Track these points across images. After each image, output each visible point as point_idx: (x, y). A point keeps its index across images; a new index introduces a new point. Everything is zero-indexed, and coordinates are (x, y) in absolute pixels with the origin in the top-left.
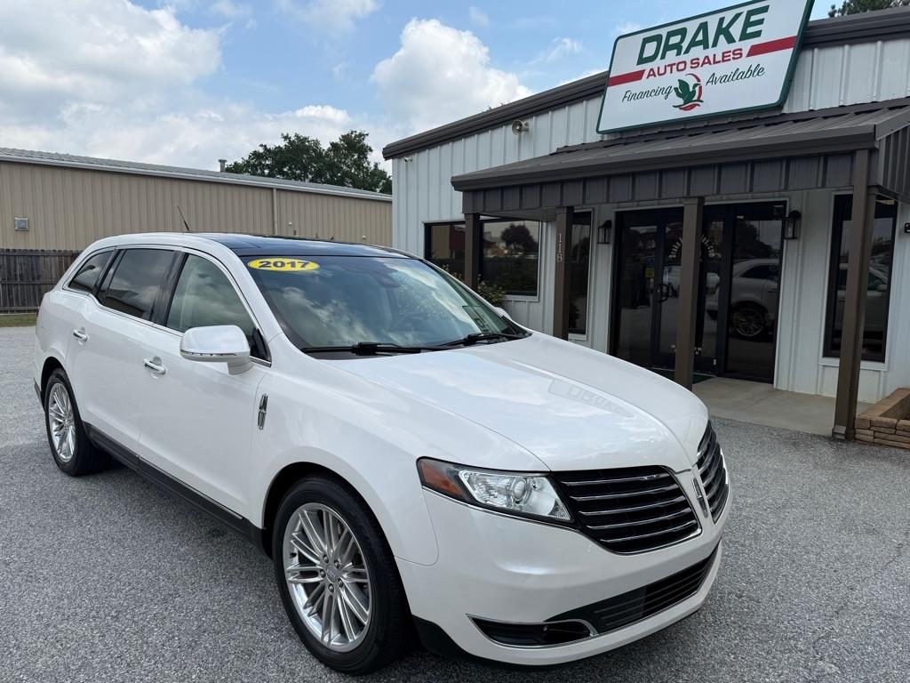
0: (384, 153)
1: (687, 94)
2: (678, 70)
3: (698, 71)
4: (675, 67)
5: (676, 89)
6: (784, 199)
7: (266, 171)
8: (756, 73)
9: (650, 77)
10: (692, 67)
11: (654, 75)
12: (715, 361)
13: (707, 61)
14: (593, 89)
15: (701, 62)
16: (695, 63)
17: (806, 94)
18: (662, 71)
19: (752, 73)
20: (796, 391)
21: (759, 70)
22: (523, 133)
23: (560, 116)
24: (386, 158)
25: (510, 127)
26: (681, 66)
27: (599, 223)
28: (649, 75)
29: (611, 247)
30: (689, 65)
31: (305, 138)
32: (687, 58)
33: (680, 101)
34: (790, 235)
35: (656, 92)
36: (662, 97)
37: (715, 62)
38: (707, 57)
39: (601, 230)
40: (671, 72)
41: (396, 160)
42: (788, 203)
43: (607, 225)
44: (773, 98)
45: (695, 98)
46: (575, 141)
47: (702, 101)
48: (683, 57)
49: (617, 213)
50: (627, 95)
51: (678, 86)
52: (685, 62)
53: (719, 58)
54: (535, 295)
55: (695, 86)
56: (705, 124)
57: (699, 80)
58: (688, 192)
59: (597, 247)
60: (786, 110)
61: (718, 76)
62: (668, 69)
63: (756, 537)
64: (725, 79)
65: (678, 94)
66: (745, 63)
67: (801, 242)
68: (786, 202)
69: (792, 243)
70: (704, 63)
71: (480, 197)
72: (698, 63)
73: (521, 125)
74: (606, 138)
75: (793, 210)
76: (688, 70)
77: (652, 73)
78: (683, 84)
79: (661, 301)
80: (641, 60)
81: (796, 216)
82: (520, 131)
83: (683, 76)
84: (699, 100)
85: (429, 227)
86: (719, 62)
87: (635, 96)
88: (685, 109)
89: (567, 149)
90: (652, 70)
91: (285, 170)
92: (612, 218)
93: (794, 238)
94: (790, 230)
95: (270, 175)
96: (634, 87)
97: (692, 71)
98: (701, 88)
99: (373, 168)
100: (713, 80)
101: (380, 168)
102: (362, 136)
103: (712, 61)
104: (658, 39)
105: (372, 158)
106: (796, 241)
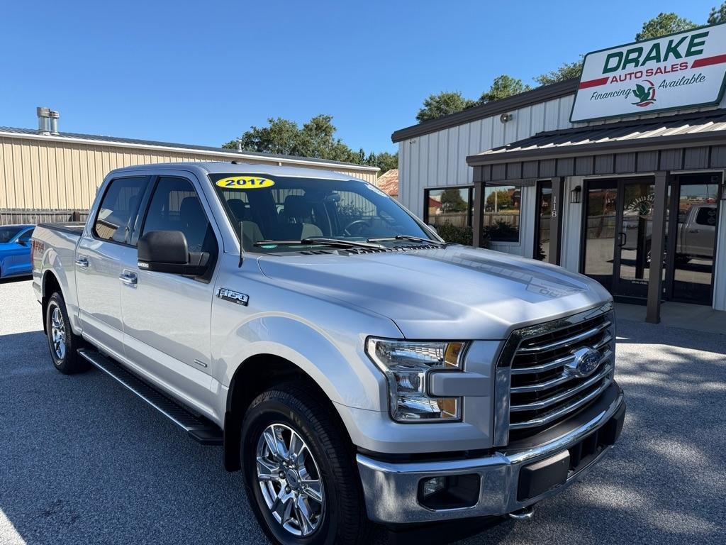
0: (392, 138)
3: (652, 79)
4: (633, 75)
5: (634, 91)
6: (720, 171)
7: (256, 147)
8: (698, 80)
10: (647, 76)
11: (616, 81)
12: (664, 289)
13: (659, 71)
14: (567, 90)
15: (654, 71)
16: (650, 72)
18: (623, 78)
19: (696, 80)
21: (701, 78)
22: (508, 122)
23: (538, 108)
24: (394, 141)
26: (639, 75)
27: (570, 187)
28: (612, 81)
29: (581, 205)
30: (645, 74)
31: (285, 121)
32: (644, 69)
33: (638, 100)
35: (618, 94)
36: (623, 97)
37: (665, 72)
38: (659, 68)
39: (573, 193)
40: (631, 79)
41: (402, 142)
42: (724, 174)
43: (578, 189)
44: (712, 97)
45: (650, 98)
46: (551, 128)
47: (655, 100)
48: (639, 68)
49: (585, 180)
51: (635, 89)
52: (641, 72)
53: (669, 69)
54: (518, 241)
55: (650, 89)
56: (656, 116)
57: (652, 85)
58: (659, 167)
59: (569, 205)
60: (722, 106)
61: (668, 82)
62: (628, 76)
64: (674, 84)
65: (636, 95)
66: (689, 73)
68: (722, 173)
70: (657, 72)
71: (488, 171)
72: (652, 73)
73: (507, 117)
74: (576, 126)
76: (644, 77)
77: (615, 80)
78: (640, 88)
79: (621, 246)
80: (606, 70)
82: (506, 121)
83: (640, 82)
84: (652, 99)
86: (669, 72)
87: (601, 96)
88: (641, 105)
89: (544, 134)
90: (615, 77)
91: (270, 146)
92: (581, 184)
95: (259, 150)
96: (600, 89)
97: (648, 78)
98: (654, 91)
100: (664, 84)
101: (342, 143)
102: (328, 119)
103: (663, 71)
104: (620, 54)
105: (335, 136)
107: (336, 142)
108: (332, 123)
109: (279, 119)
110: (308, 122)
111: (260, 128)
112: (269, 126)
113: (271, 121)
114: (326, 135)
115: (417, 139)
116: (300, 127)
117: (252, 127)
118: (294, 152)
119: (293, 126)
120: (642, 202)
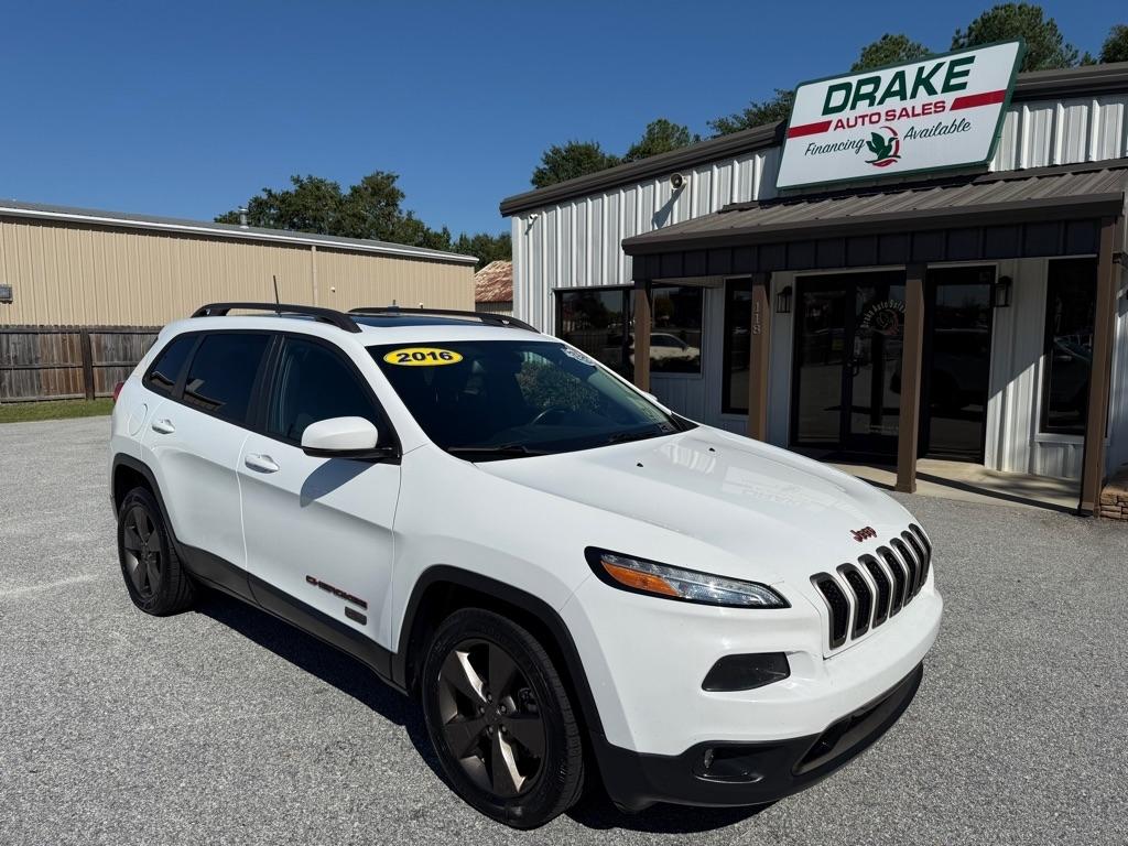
0: (502, 210)
2: (871, 122)
3: (894, 124)
4: (867, 119)
5: (869, 143)
6: (995, 263)
8: (961, 128)
9: (838, 129)
10: (887, 120)
11: (843, 126)
13: (904, 113)
15: (898, 114)
16: (891, 115)
18: (852, 123)
19: (957, 128)
21: (964, 125)
22: (682, 188)
24: (504, 215)
25: (669, 181)
26: (875, 118)
27: (776, 288)
28: (837, 127)
29: (791, 317)
30: (883, 117)
31: (320, 181)
32: (882, 109)
33: (874, 156)
34: (1002, 302)
35: (845, 146)
36: (852, 151)
37: (914, 115)
38: (905, 109)
39: (779, 297)
40: (863, 124)
42: (997, 269)
43: (787, 291)
44: (982, 157)
45: (892, 153)
46: (741, 198)
47: (899, 157)
48: (876, 108)
49: (798, 280)
50: (812, 148)
51: (871, 139)
52: (879, 114)
53: (918, 110)
54: (699, 372)
55: (891, 140)
56: (901, 181)
57: (895, 133)
58: (911, 260)
59: (775, 315)
61: (917, 129)
62: (860, 120)
64: (926, 133)
65: (872, 149)
66: (948, 117)
67: (1013, 309)
68: (995, 267)
69: (1001, 309)
70: (901, 116)
71: (655, 263)
72: (895, 116)
73: (680, 180)
75: (1003, 275)
76: (883, 122)
77: (840, 124)
78: (877, 138)
79: (852, 376)
80: (827, 110)
81: (1007, 282)
82: (679, 185)
83: (876, 129)
84: (895, 155)
85: (561, 295)
86: (918, 115)
87: (820, 150)
88: (879, 165)
89: (737, 207)
90: (840, 121)
92: (793, 284)
93: (1006, 305)
94: (1001, 297)
96: (819, 139)
97: (888, 124)
98: (897, 143)
99: (406, 217)
100: (911, 134)
101: (415, 217)
103: (910, 114)
104: (847, 87)
105: (404, 206)
106: (1007, 308)
107: (404, 215)
108: (397, 185)
109: (310, 178)
110: (358, 183)
111: (277, 191)
112: (292, 188)
113: (297, 181)
114: (387, 205)
115: (542, 214)
116: (346, 191)
117: (265, 190)
118: (337, 230)
119: (334, 188)
120: (883, 310)
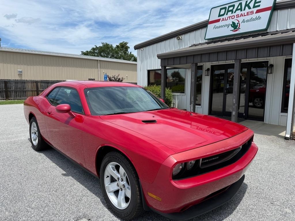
0: (134, 48)
1: (235, 26)
2: (232, 18)
3: (239, 19)
5: (231, 25)
6: (268, 60)
7: (96, 55)
8: (258, 19)
11: (224, 20)
12: (244, 114)
13: (242, 15)
14: (204, 25)
15: (240, 16)
16: (238, 16)
17: (275, 25)
18: (226, 19)
20: (272, 124)
22: (180, 40)
23: (192, 35)
24: (135, 49)
25: (176, 38)
27: (205, 69)
28: (222, 20)
29: (209, 77)
30: (236, 17)
31: (109, 44)
32: (235, 14)
33: (233, 29)
34: (270, 72)
35: (224, 26)
36: (226, 27)
37: (244, 16)
39: (206, 71)
40: (230, 19)
41: (138, 50)
42: (269, 62)
43: (208, 70)
44: (264, 27)
45: (238, 28)
46: (198, 42)
47: (240, 29)
48: (233, 14)
49: (212, 66)
50: (215, 27)
51: (232, 24)
52: (234, 16)
54: (184, 93)
55: (238, 23)
56: (241, 36)
57: (239, 22)
58: (236, 59)
59: (205, 77)
60: (268, 31)
61: (245, 20)
63: (261, 170)
64: (248, 21)
65: (232, 27)
66: (254, 16)
68: (268, 61)
69: (270, 75)
71: (166, 61)
73: (179, 37)
74: (208, 41)
75: (271, 64)
77: (223, 20)
78: (234, 23)
79: (226, 95)
80: (219, 16)
81: (272, 66)
82: (179, 39)
83: (234, 20)
85: (149, 72)
86: (246, 15)
87: (217, 27)
88: (234, 31)
89: (195, 45)
90: (223, 18)
91: (102, 54)
92: (210, 67)
93: (271, 73)
94: (270, 70)
95: (98, 56)
96: (217, 24)
97: (237, 19)
98: (239, 24)
100: (244, 21)
101: (132, 53)
102: (126, 43)
104: (225, 8)
105: (129, 50)
106: (272, 74)
107: (129, 53)
108: (128, 45)
109: (106, 43)
110: (118, 44)
111: (98, 46)
112: (101, 45)
113: (103, 44)
114: (125, 50)
115: (144, 48)
116: (114, 46)
119: (111, 46)
